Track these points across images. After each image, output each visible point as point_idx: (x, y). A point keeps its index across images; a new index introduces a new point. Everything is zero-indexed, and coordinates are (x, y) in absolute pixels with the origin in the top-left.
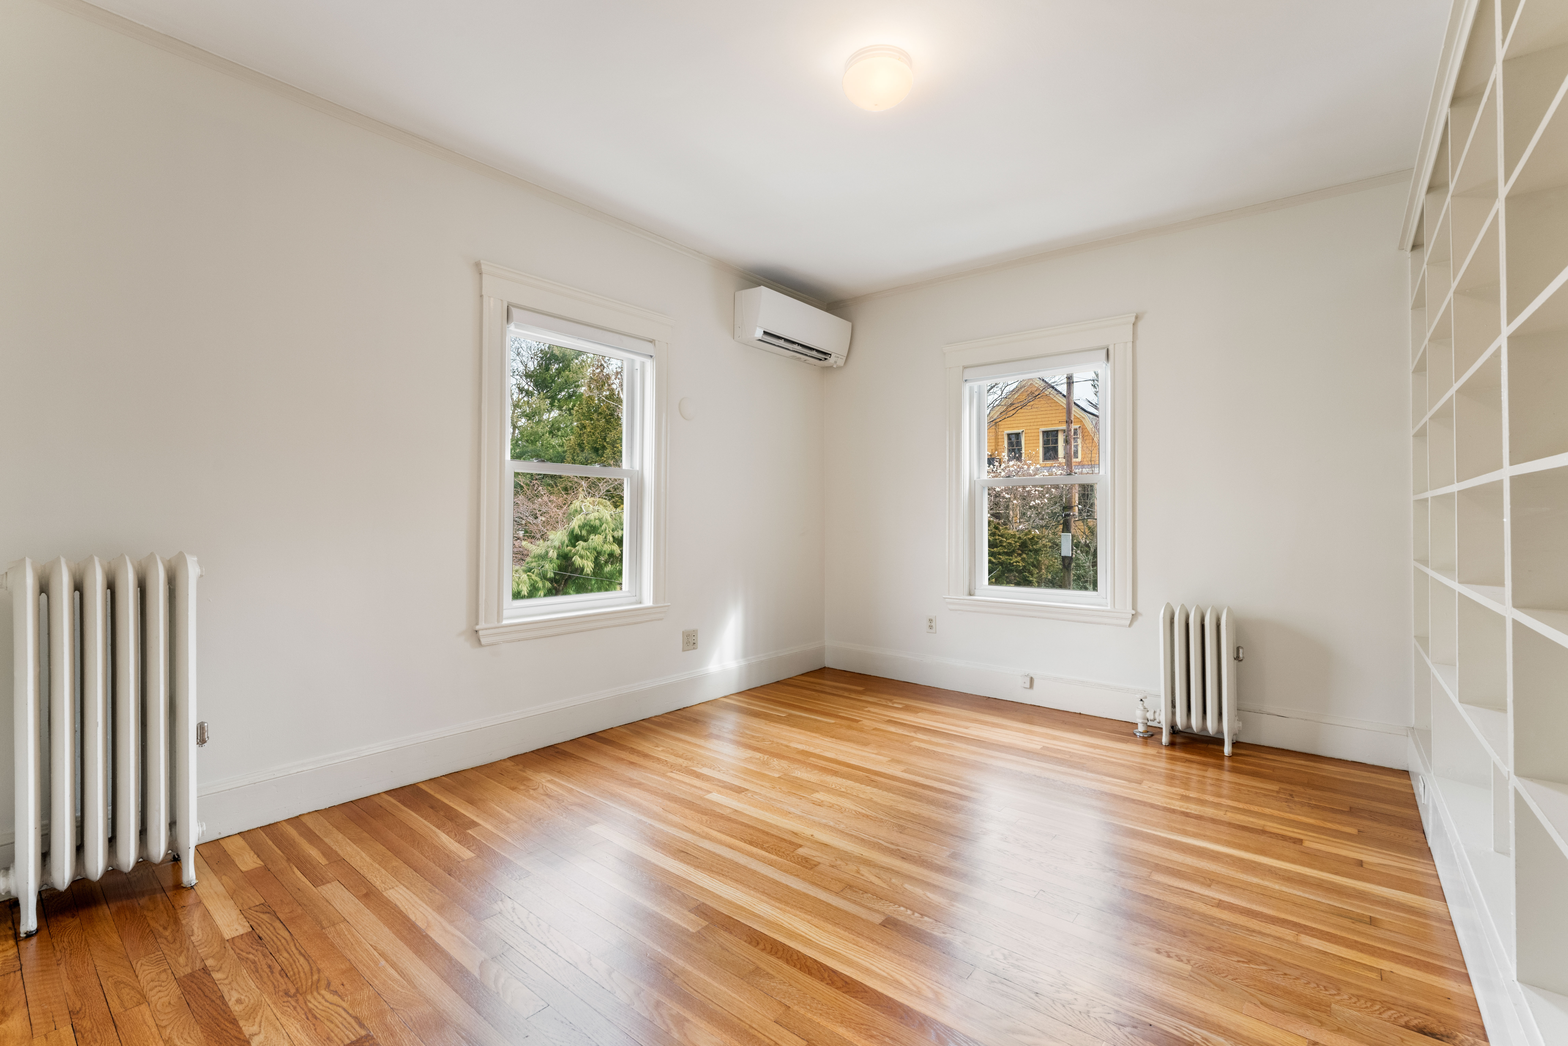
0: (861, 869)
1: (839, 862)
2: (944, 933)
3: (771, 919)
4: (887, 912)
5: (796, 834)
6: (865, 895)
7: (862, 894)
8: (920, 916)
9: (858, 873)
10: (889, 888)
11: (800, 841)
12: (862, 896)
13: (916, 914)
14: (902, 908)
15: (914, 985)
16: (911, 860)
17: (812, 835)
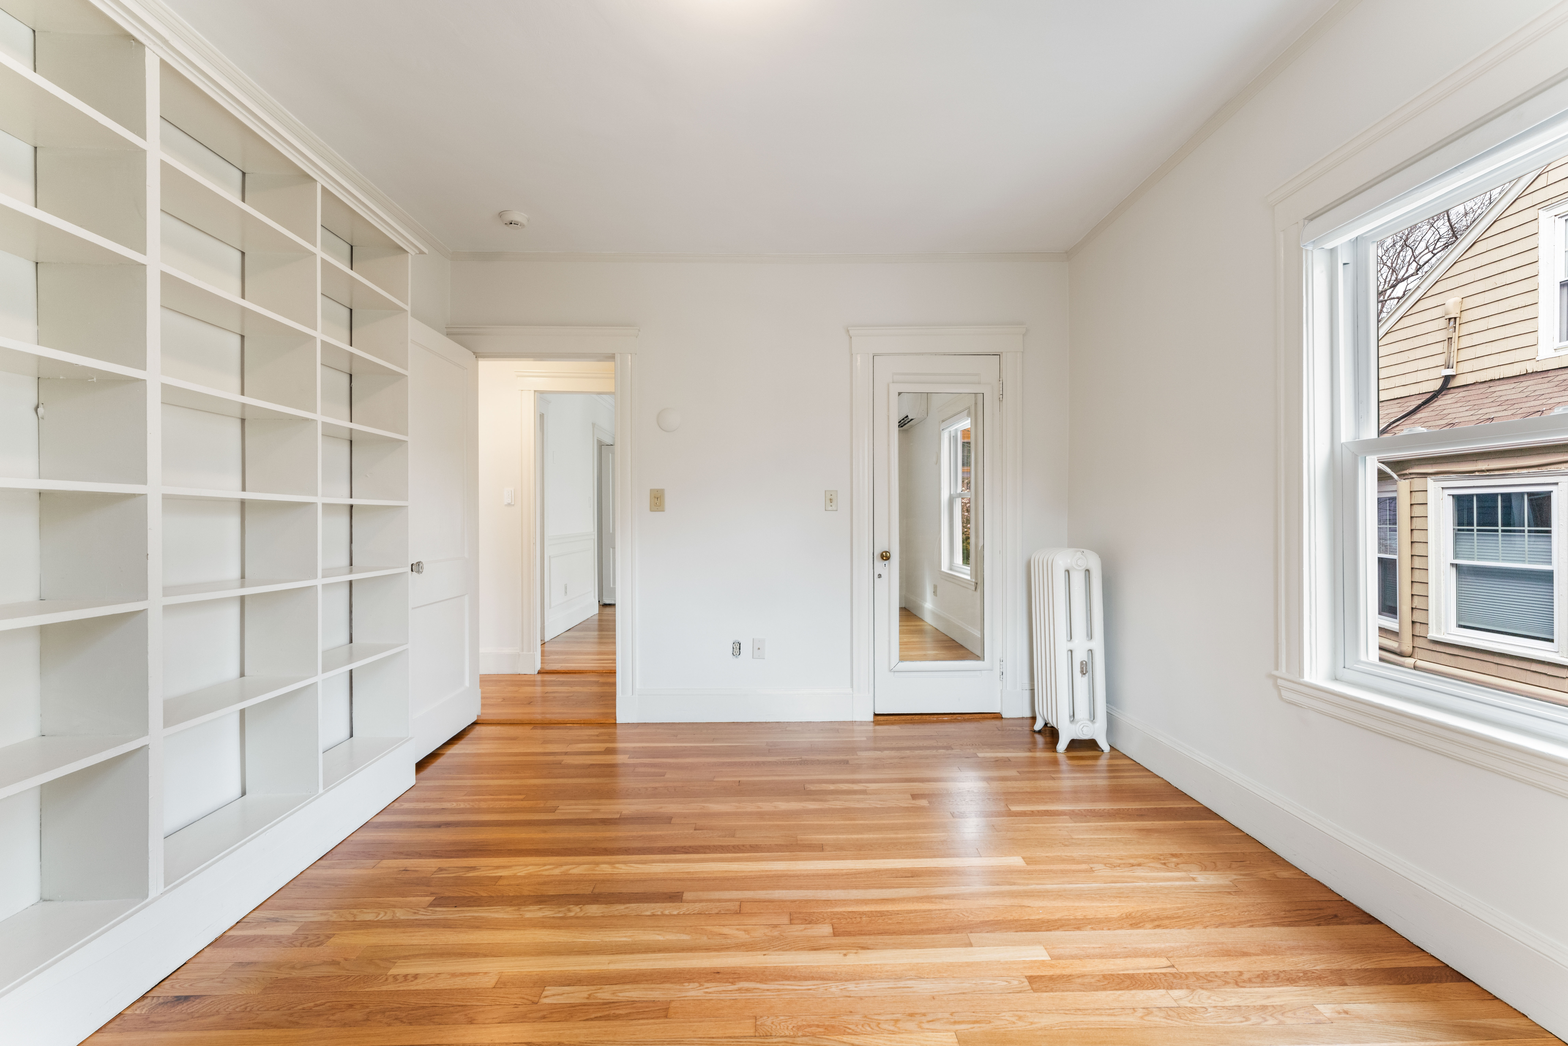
0: (747, 936)
1: (776, 933)
2: (627, 908)
3: (764, 862)
4: (685, 904)
5: (863, 948)
6: (716, 911)
7: (720, 911)
8: (654, 913)
9: (745, 931)
10: (702, 927)
11: (844, 941)
12: (719, 909)
13: (659, 913)
14: (675, 913)
15: (631, 866)
16: (707, 974)
17: (845, 955)
